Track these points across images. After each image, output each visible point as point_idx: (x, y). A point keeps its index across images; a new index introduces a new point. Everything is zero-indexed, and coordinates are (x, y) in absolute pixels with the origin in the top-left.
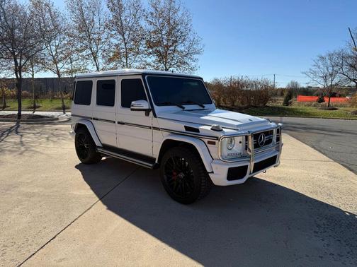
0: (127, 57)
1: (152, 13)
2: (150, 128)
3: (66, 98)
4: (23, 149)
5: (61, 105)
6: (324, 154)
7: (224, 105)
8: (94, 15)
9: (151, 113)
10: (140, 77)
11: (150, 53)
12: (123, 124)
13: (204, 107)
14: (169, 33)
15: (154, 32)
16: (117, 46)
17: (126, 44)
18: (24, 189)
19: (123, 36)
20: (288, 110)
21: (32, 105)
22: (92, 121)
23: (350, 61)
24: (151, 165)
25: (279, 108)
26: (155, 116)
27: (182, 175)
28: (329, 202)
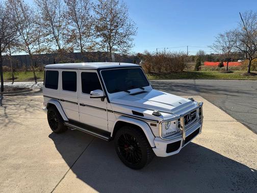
0: (80, 39)
1: (99, 6)
2: (105, 110)
3: (37, 70)
4: (7, 121)
5: (33, 76)
6: (229, 114)
7: (153, 72)
8: (55, 8)
9: (106, 99)
10: (96, 71)
11: (98, 35)
12: (85, 105)
13: (144, 89)
14: (111, 21)
15: (100, 20)
16: (73, 31)
17: (79, 29)
18: (11, 161)
19: (77, 23)
20: (199, 73)
21: (12, 77)
22: (60, 101)
23: (241, 37)
24: (108, 138)
25: (192, 73)
26: (109, 102)
27: (131, 148)
28: (238, 160)
